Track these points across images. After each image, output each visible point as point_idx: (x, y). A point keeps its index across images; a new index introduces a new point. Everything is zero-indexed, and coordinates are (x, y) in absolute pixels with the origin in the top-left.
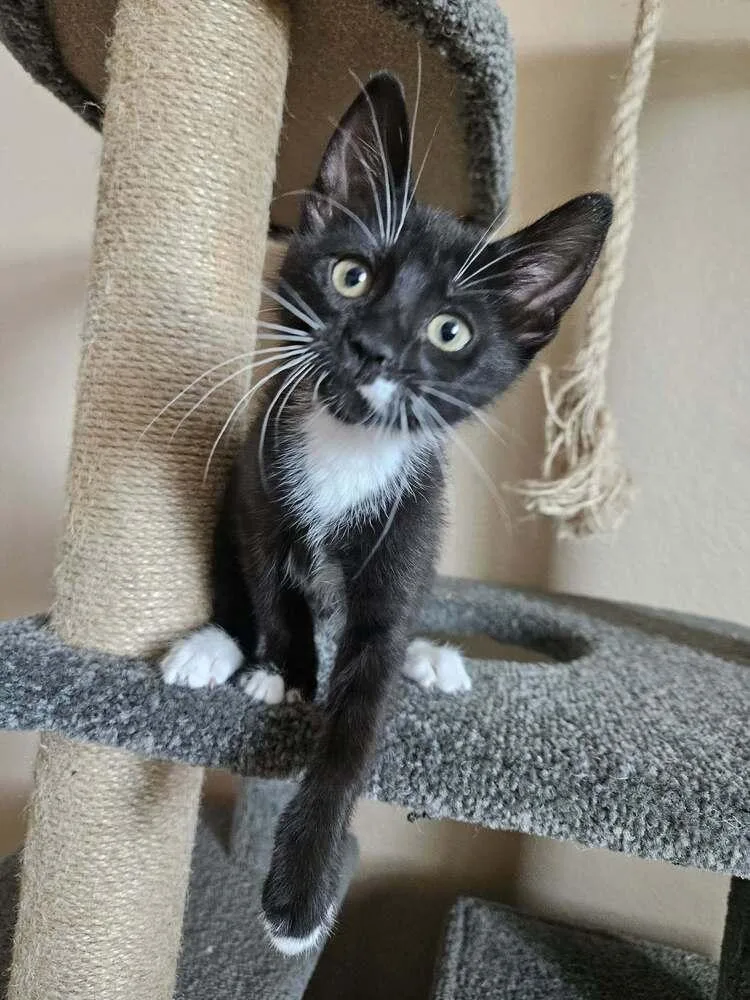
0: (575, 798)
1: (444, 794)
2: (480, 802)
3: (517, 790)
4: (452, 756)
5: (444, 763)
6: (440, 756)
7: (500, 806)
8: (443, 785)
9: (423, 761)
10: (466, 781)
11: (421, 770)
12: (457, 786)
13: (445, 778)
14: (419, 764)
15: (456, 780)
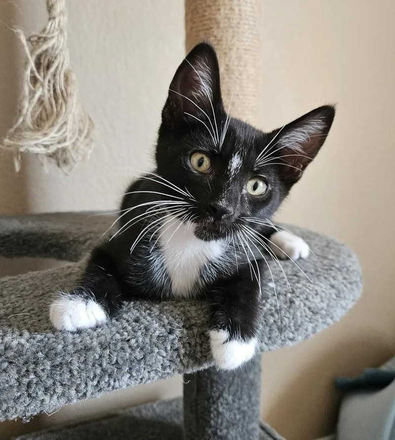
0: (156, 350)
1: (59, 390)
2: (90, 383)
3: (117, 362)
4: (59, 360)
5: (54, 367)
6: (49, 363)
7: (107, 379)
8: (58, 384)
9: (35, 373)
10: (75, 373)
11: (35, 381)
12: (69, 380)
13: (58, 378)
14: (32, 376)
15: (68, 376)
